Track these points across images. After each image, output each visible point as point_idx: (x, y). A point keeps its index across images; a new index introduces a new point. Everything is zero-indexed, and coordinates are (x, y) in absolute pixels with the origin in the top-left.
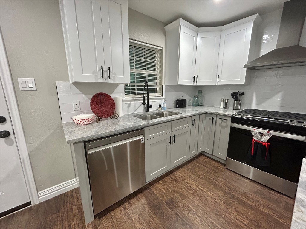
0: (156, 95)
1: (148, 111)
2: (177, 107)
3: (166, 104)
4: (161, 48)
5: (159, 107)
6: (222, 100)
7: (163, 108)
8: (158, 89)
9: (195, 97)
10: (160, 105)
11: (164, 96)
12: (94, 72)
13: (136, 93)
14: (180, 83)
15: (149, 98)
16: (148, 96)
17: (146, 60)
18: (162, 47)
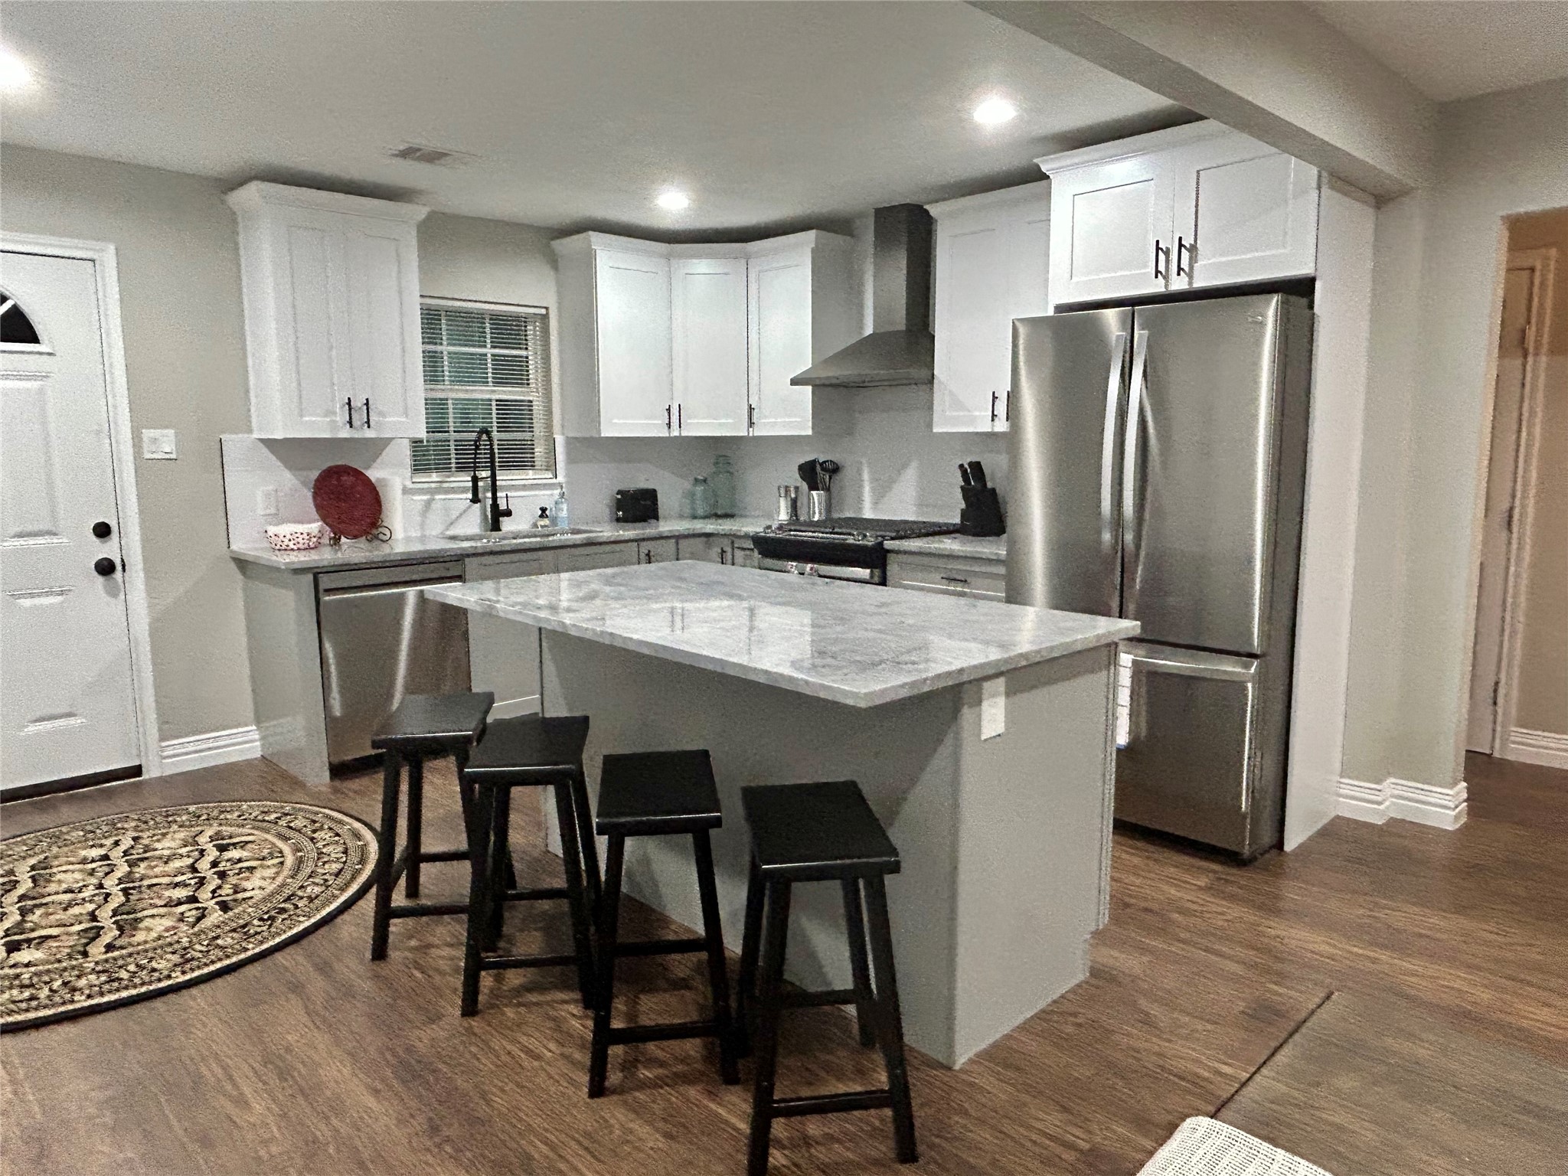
0: (531, 474)
1: (496, 526)
2: (618, 520)
3: (565, 507)
4: (543, 311)
5: (541, 516)
6: (782, 491)
7: (554, 521)
8: (539, 450)
9: (696, 480)
10: (544, 510)
11: (561, 479)
12: (330, 412)
13: (453, 465)
14: (607, 432)
15: (498, 483)
16: (493, 476)
17: (489, 351)
18: (547, 308)
